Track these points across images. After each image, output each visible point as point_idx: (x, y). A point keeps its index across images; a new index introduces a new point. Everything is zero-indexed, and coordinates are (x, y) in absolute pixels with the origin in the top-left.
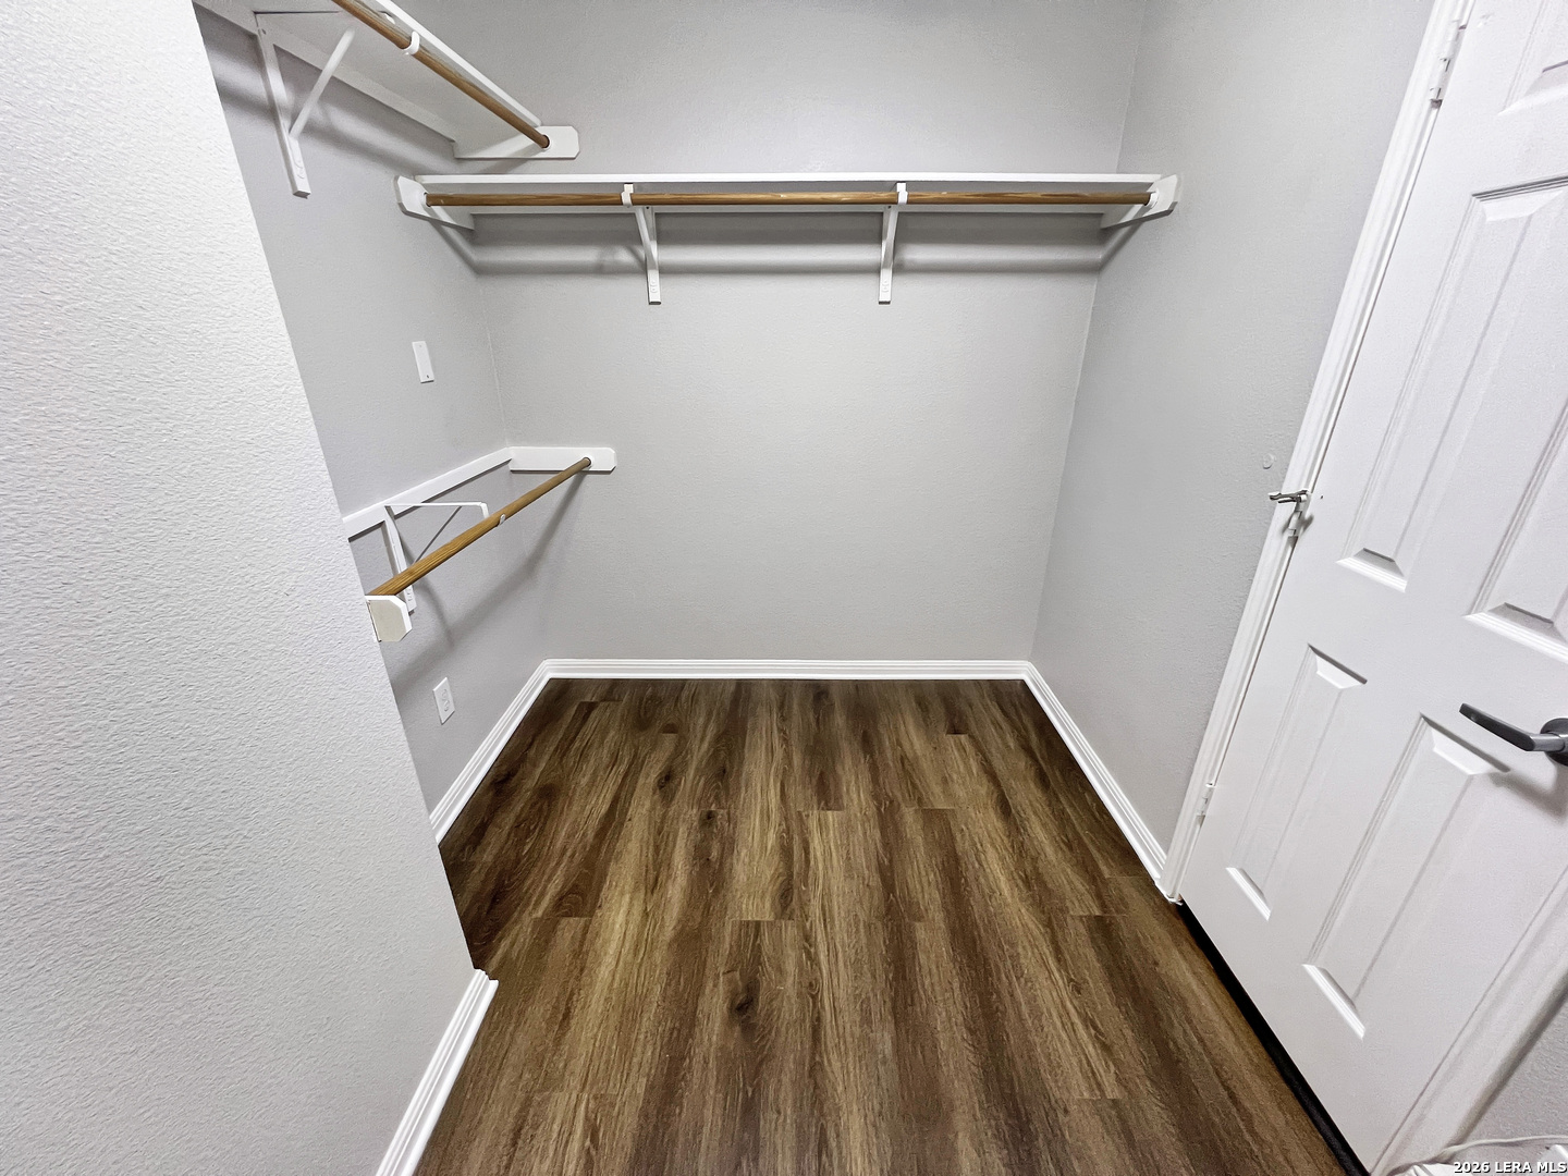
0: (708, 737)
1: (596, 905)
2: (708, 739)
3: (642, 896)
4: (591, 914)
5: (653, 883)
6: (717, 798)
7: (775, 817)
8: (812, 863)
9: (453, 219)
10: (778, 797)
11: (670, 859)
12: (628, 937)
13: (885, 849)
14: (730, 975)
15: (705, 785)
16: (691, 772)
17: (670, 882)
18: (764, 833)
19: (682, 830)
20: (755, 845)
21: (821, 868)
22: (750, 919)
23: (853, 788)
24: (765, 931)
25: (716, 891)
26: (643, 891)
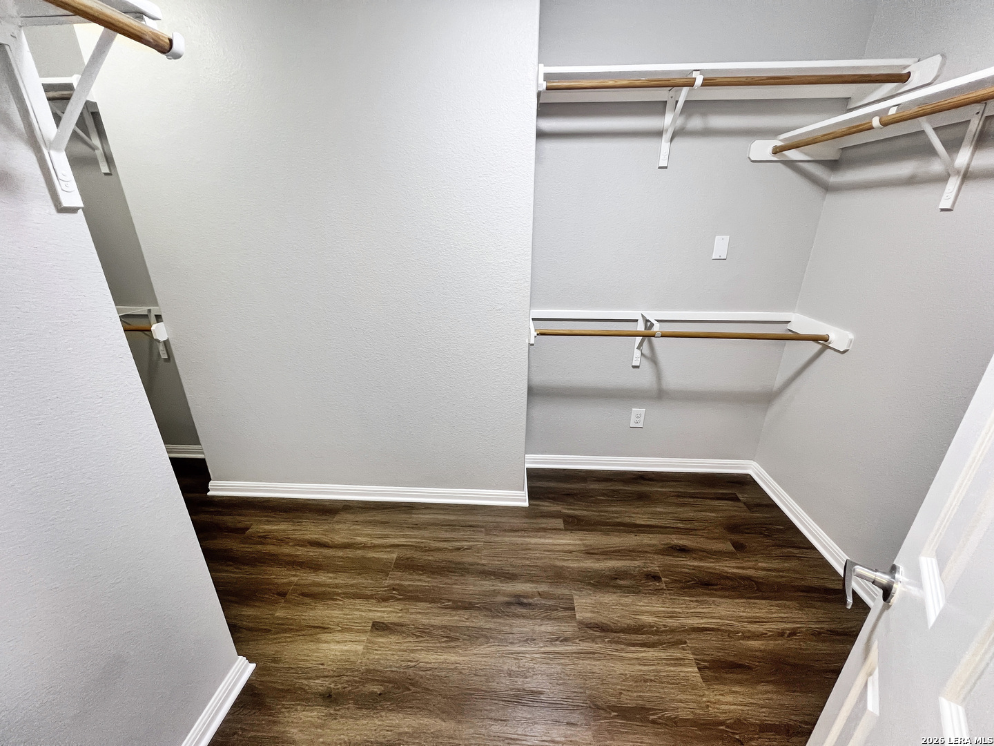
0: (745, 571)
1: (572, 531)
2: (737, 571)
3: (583, 549)
4: (566, 530)
5: (589, 553)
6: (675, 581)
7: (671, 622)
8: (633, 649)
9: (812, 157)
10: (696, 626)
11: (611, 559)
12: (556, 547)
13: (669, 719)
14: (537, 594)
15: (687, 573)
16: (696, 563)
17: (595, 560)
18: (652, 613)
19: (637, 563)
20: (638, 607)
21: (630, 655)
22: (576, 604)
23: (740, 699)
24: (569, 613)
25: (593, 585)
26: (585, 549)
